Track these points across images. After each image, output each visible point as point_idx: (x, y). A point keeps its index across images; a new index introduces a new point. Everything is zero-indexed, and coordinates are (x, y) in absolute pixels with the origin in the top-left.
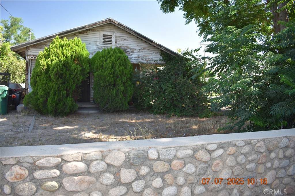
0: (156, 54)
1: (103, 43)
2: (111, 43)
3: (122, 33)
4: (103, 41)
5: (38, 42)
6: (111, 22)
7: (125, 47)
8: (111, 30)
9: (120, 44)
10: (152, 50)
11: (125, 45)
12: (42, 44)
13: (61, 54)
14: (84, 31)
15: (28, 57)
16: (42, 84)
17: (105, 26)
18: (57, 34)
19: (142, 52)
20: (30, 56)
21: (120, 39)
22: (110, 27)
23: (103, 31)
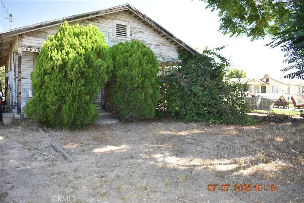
0: (173, 52)
1: (117, 34)
2: (126, 36)
3: (138, 23)
4: (117, 32)
5: (40, 27)
6: (130, 9)
7: (141, 41)
8: (126, 20)
9: (136, 37)
10: (169, 46)
11: (141, 39)
12: (41, 31)
13: (78, 45)
14: (94, 18)
15: (22, 49)
16: (55, 86)
17: (120, 14)
18: (65, 18)
19: (159, 47)
20: (24, 47)
21: (135, 31)
22: (125, 15)
23: (117, 19)
